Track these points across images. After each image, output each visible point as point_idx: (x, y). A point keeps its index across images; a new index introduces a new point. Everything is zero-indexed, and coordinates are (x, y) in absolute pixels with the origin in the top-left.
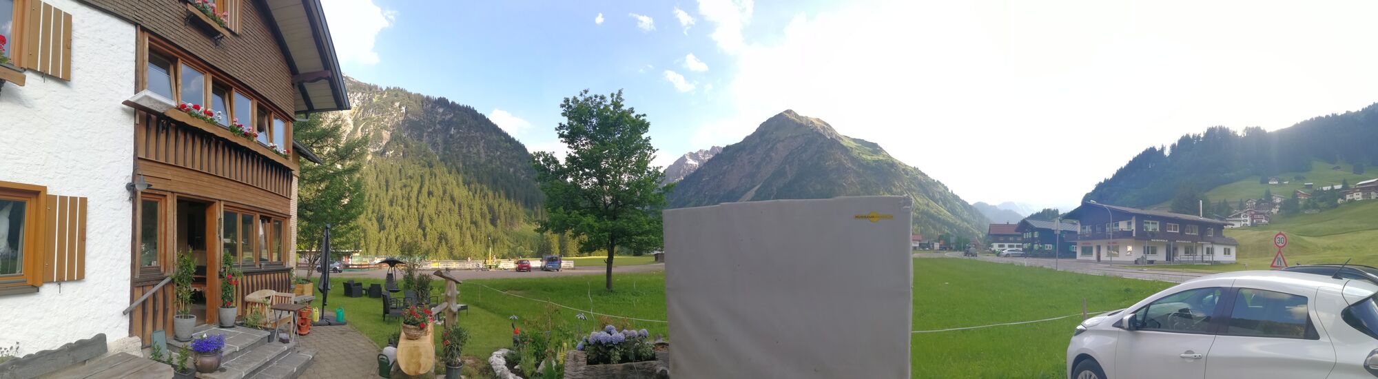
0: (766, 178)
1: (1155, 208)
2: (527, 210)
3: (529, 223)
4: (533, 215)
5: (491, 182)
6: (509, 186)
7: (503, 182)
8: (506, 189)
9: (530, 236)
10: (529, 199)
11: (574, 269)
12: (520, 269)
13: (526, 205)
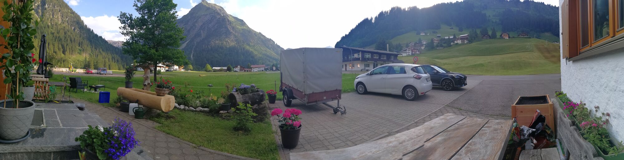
0: (191, 38)
1: (368, 48)
2: (80, 48)
3: (80, 54)
4: (82, 51)
5: (63, 34)
6: (72, 36)
7: (69, 34)
8: (70, 37)
9: (80, 60)
10: (81, 43)
11: (112, 74)
12: (87, 73)
13: (79, 46)
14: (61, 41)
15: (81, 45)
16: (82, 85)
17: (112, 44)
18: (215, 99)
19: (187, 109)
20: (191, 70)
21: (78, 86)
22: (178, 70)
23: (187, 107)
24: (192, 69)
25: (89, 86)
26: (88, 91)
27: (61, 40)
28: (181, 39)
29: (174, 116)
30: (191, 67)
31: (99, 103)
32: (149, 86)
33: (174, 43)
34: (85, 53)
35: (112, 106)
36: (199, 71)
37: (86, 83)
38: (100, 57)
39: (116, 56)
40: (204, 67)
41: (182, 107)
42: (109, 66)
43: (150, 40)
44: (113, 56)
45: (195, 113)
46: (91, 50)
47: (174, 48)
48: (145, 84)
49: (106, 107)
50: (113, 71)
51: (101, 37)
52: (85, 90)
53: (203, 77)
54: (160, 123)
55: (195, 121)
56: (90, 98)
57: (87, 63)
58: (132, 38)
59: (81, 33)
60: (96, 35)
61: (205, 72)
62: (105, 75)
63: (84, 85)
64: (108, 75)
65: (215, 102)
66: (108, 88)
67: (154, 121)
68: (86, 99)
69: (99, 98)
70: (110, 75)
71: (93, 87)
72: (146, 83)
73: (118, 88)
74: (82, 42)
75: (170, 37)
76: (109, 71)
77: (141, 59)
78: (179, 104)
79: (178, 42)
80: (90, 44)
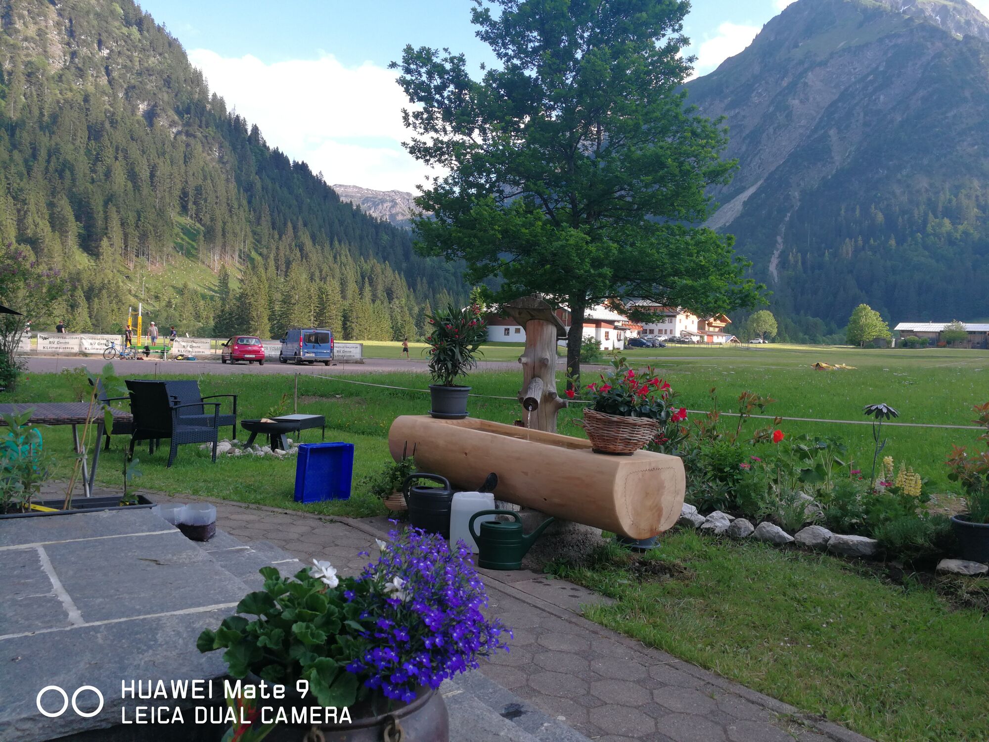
0: (772, 169)
2: (187, 221)
3: (190, 254)
4: (201, 237)
5: (83, 134)
6: (134, 151)
7: (119, 137)
8: (126, 158)
9: (191, 286)
10: (191, 193)
11: (360, 362)
12: (236, 359)
13: (184, 209)
14: (67, 173)
15: (190, 205)
16: (205, 419)
17: (358, 207)
18: (913, 486)
19: (744, 534)
20: (766, 337)
21: (178, 429)
22: (695, 339)
23: (745, 524)
24: (775, 331)
25: (245, 425)
26: (238, 452)
27: (65, 168)
28: (714, 176)
29: (678, 561)
30: (767, 320)
31: (294, 505)
32: (549, 407)
33: (676, 194)
34: (218, 250)
35: (366, 512)
36: (814, 341)
37: (225, 410)
38: (298, 273)
39: (378, 268)
40: (842, 322)
41: (720, 520)
42: (346, 318)
43: (555, 182)
44: (367, 267)
45: (789, 553)
46: (254, 233)
47: (678, 223)
48: (530, 395)
49: (332, 521)
50: (367, 343)
51: (302, 168)
52: (224, 446)
53: (833, 373)
54: (609, 595)
55: (790, 592)
56: (249, 486)
57: (231, 304)
58: (464, 173)
59: (192, 141)
60: (278, 158)
61: (850, 349)
62: (322, 367)
63: (217, 421)
64: (339, 367)
65: (907, 502)
66: (340, 427)
67: (577, 581)
68: (225, 493)
69: (293, 481)
70: (349, 368)
71: (265, 428)
72: (536, 394)
73: (393, 424)
74: (198, 189)
75: (655, 164)
76: (341, 347)
77: (506, 281)
78: (706, 509)
79: (694, 189)
80: (245, 202)
